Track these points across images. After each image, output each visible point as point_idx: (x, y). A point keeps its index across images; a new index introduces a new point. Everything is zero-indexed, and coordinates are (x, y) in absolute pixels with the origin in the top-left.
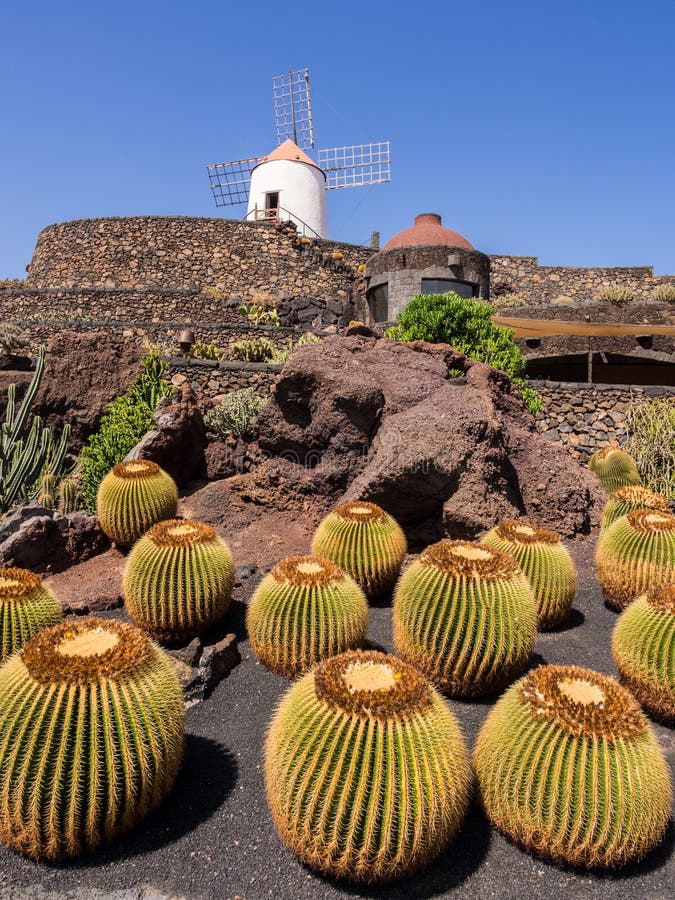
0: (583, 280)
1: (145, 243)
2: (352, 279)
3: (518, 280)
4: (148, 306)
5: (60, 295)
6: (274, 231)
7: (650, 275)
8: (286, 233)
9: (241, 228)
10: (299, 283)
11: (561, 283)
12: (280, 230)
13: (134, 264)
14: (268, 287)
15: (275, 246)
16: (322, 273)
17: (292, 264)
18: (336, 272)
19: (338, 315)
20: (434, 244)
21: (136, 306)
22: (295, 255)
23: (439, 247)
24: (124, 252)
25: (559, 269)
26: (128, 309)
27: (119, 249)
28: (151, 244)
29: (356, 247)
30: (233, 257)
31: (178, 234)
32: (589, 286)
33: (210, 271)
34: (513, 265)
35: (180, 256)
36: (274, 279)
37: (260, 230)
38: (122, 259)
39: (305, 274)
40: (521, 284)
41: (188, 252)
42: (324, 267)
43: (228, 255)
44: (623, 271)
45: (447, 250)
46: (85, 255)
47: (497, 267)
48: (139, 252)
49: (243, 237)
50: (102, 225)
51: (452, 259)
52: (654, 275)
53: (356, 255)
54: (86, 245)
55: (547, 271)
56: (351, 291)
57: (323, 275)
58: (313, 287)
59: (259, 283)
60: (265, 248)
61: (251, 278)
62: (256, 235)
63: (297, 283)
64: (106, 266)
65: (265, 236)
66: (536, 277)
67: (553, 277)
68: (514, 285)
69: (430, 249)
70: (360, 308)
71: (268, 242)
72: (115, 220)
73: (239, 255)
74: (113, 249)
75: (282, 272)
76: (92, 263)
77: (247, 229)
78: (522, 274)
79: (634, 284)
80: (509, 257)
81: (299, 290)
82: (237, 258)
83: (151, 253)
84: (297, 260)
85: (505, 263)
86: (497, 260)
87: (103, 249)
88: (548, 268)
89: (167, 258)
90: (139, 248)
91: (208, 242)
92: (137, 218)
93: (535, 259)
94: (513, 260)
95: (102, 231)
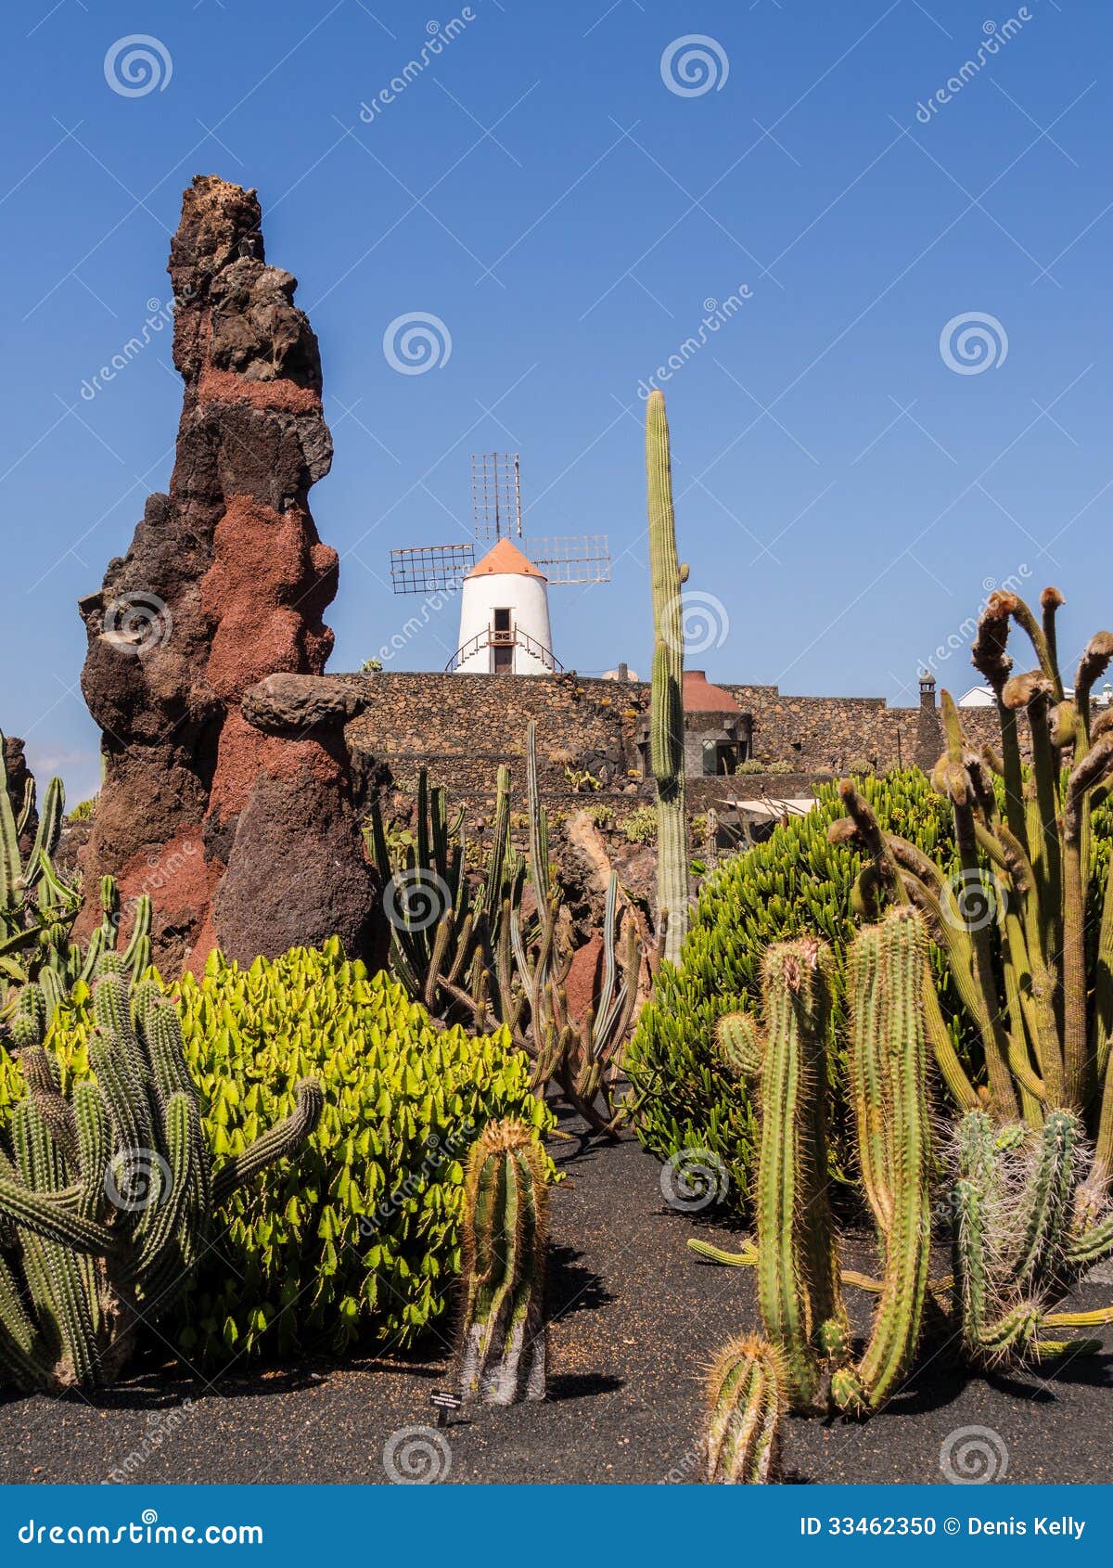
0: (822, 711)
1: (443, 700)
2: (621, 724)
3: (762, 711)
4: (480, 770)
5: (396, 760)
6: (555, 684)
7: (884, 706)
8: (565, 686)
10: (581, 734)
11: (802, 714)
12: (560, 682)
13: (436, 721)
14: (556, 741)
15: (557, 699)
16: (597, 722)
17: (574, 716)
18: (607, 719)
19: (615, 763)
20: (711, 710)
22: (574, 707)
23: (716, 713)
24: (424, 709)
25: (800, 699)
26: (462, 773)
27: (420, 706)
28: (449, 701)
29: (608, 682)
30: (525, 712)
31: (474, 692)
32: (827, 717)
33: (507, 728)
34: (756, 696)
35: (479, 714)
36: (561, 732)
37: (543, 684)
38: (425, 716)
39: (584, 725)
40: (765, 716)
41: (485, 709)
42: (598, 715)
43: (520, 711)
44: (859, 701)
45: (723, 716)
47: (741, 697)
48: (439, 709)
49: (530, 692)
50: (396, 680)
51: (728, 724)
52: (888, 706)
53: (610, 690)
54: (383, 701)
55: (789, 702)
56: (620, 737)
57: (598, 723)
58: (592, 737)
60: (549, 702)
61: (543, 733)
62: (541, 689)
63: (579, 735)
64: (410, 723)
65: (549, 690)
66: (778, 709)
67: (794, 708)
68: (758, 717)
69: (709, 714)
70: (630, 754)
71: (551, 695)
72: (410, 675)
73: (529, 710)
74: (412, 706)
75: (567, 725)
76: (393, 719)
77: (533, 683)
78: (764, 705)
79: (869, 716)
80: (751, 687)
81: (581, 741)
82: (529, 714)
83: (452, 711)
84: (577, 712)
85: (748, 694)
86: (741, 691)
87: (402, 704)
88: (788, 698)
89: (467, 716)
90: (439, 705)
91: (501, 698)
92: (431, 674)
93: (776, 688)
94: (755, 690)
95: (397, 686)
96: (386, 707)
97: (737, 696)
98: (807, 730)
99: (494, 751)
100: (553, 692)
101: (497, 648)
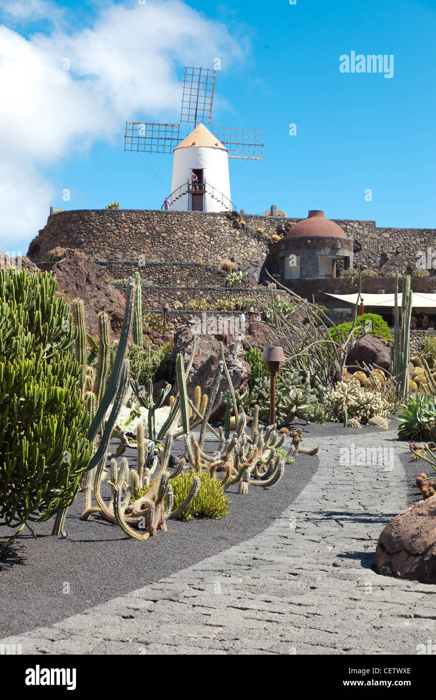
0: (404, 237)
1: (153, 228)
2: (269, 245)
3: (365, 237)
6: (226, 218)
8: (232, 219)
9: (208, 218)
10: (242, 251)
11: (391, 239)
12: (229, 217)
13: (148, 241)
15: (227, 228)
17: (238, 239)
18: (261, 241)
20: (326, 236)
21: (167, 273)
24: (141, 233)
25: (390, 229)
27: (138, 231)
28: (157, 228)
29: (263, 217)
30: (206, 236)
31: (173, 222)
32: (408, 241)
33: (194, 246)
34: (361, 227)
36: (229, 249)
37: (219, 218)
38: (142, 237)
39: (245, 244)
40: (366, 240)
41: (180, 234)
43: (203, 235)
44: (429, 231)
45: (333, 239)
46: (114, 234)
47: (351, 227)
48: (151, 234)
49: (210, 223)
50: (123, 214)
53: (264, 222)
54: (115, 227)
55: (382, 231)
57: (254, 244)
58: (250, 253)
59: (222, 253)
60: (222, 230)
61: (217, 249)
62: (217, 221)
63: (241, 251)
64: (131, 242)
65: (222, 222)
66: (375, 235)
67: (387, 235)
68: (361, 240)
69: (324, 239)
71: (223, 225)
72: (132, 211)
73: (209, 235)
74: (133, 231)
75: (233, 244)
76: (121, 239)
77: (212, 218)
78: (366, 233)
80: (358, 222)
81: (242, 255)
82: (209, 237)
83: (158, 234)
84: (240, 236)
85: (356, 226)
86: (352, 224)
87: (127, 230)
88: (381, 228)
89: (169, 238)
90: (150, 231)
91: (191, 228)
92: (146, 211)
93: (374, 222)
94: (360, 223)
95: (124, 218)
96: (116, 232)
97: (348, 227)
98: (393, 249)
99: (185, 260)
100: (225, 223)
101: (194, 194)
